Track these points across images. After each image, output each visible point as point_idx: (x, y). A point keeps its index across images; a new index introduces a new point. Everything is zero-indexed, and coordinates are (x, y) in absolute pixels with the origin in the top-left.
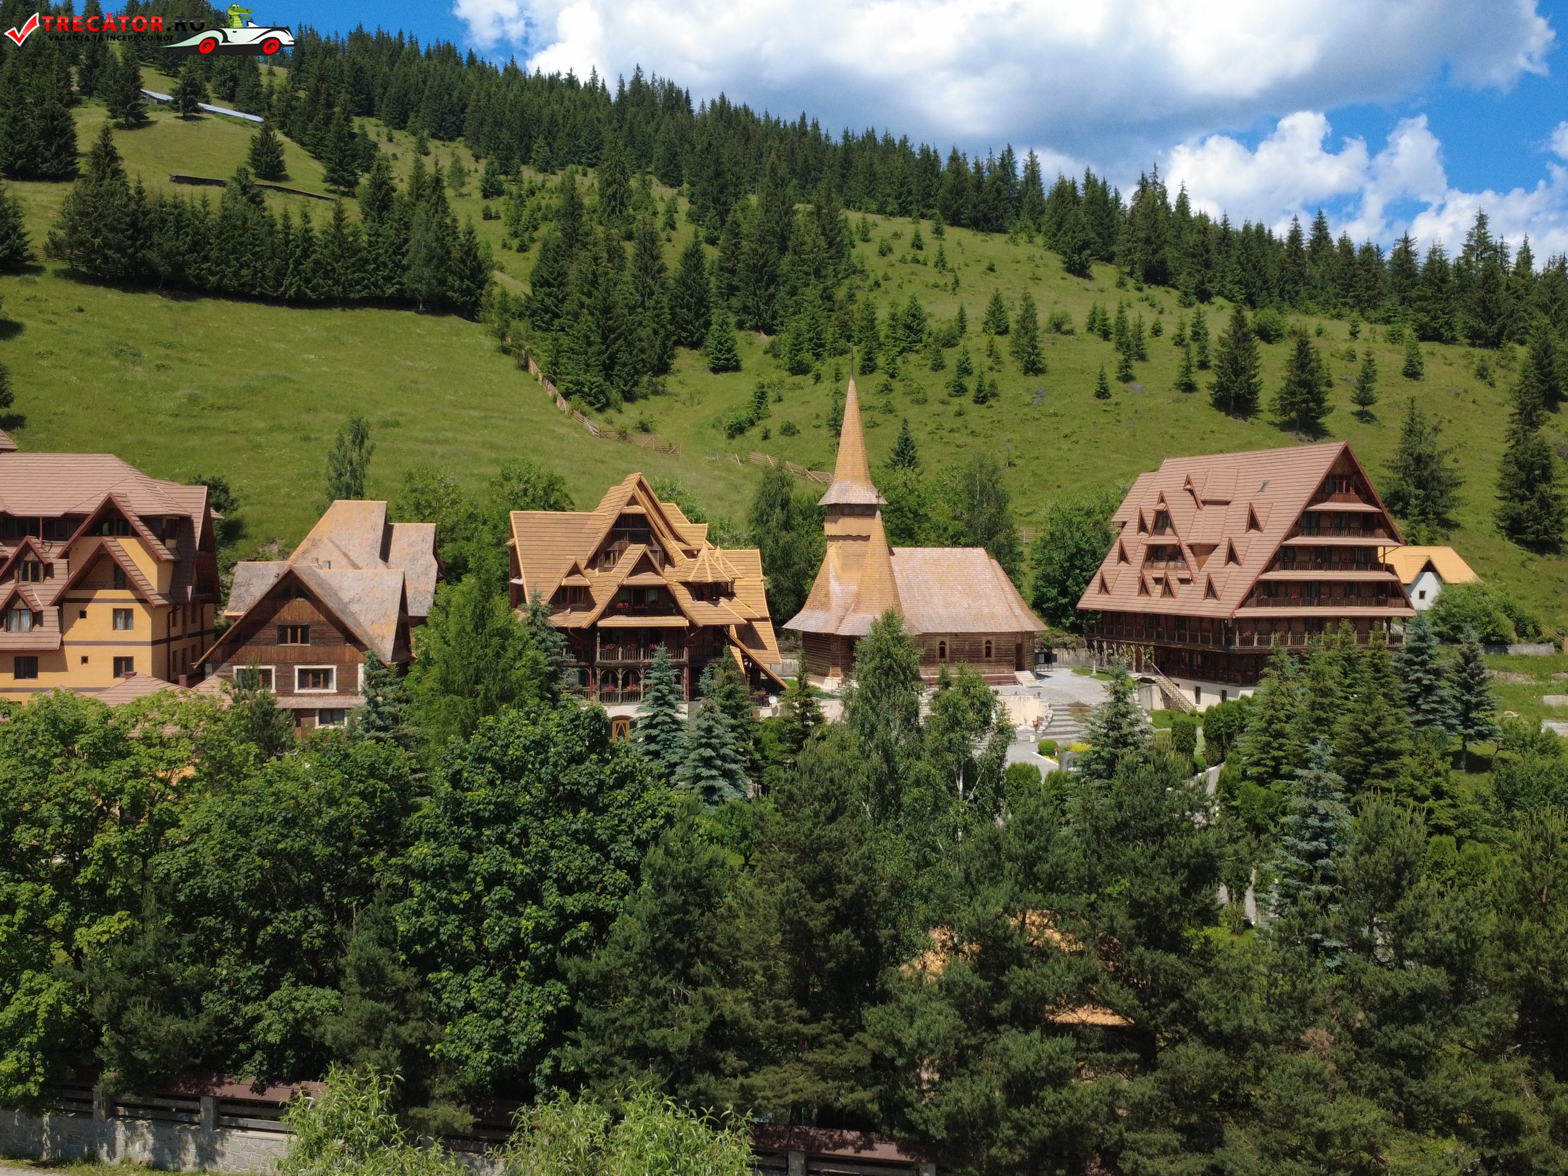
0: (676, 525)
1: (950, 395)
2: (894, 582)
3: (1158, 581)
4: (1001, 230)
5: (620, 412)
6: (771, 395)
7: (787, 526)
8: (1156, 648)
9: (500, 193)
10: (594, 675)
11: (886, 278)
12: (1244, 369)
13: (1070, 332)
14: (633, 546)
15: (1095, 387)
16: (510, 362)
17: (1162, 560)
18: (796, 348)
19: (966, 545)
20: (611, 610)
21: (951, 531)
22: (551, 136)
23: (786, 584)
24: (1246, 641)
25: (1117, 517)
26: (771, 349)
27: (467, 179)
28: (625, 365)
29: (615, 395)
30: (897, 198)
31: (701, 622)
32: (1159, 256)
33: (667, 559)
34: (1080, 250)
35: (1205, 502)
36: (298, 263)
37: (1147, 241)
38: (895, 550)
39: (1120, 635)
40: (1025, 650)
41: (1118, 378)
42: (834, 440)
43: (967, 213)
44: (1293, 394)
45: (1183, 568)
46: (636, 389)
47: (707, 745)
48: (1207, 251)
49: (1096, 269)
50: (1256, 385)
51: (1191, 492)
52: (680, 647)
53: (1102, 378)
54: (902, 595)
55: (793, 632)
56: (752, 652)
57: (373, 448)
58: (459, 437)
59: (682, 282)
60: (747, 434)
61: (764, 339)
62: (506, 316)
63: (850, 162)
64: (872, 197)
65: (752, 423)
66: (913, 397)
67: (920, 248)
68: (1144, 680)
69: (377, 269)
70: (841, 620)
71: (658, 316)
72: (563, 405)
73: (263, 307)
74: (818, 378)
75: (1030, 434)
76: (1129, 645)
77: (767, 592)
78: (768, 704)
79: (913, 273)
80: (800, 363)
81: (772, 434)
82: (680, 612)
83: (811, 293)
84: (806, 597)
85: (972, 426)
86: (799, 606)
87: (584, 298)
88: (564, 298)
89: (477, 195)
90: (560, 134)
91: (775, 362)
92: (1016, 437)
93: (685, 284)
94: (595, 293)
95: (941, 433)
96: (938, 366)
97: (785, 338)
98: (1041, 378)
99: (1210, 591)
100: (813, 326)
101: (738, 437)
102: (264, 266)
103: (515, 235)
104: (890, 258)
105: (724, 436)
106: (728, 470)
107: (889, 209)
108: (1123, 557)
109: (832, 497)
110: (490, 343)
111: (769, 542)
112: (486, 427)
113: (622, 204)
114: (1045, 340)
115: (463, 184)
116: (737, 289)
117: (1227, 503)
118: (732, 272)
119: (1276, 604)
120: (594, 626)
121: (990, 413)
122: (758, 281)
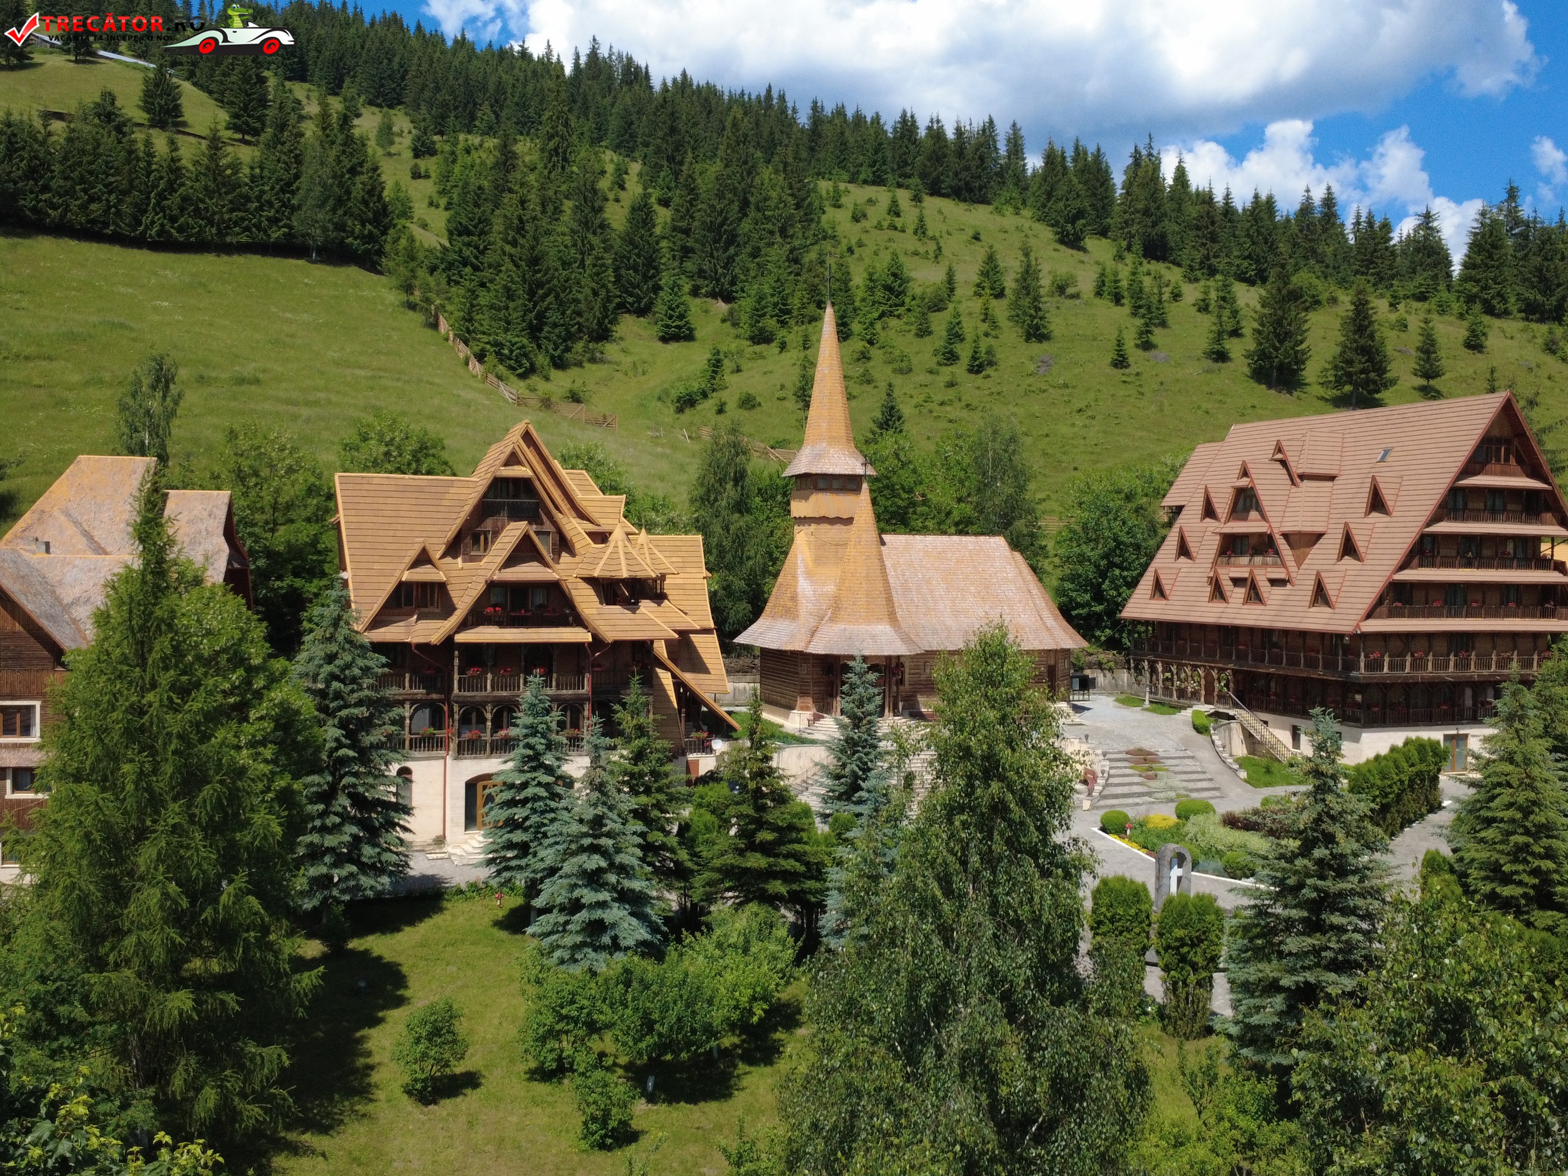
0: (579, 496)
1: (939, 364)
2: (886, 581)
3: (1237, 582)
4: (984, 201)
5: (547, 379)
6: (728, 364)
7: (741, 507)
8: (1235, 672)
9: (432, 152)
10: (451, 714)
11: (860, 244)
12: (1288, 334)
13: (1076, 296)
14: (513, 525)
15: (1110, 356)
16: (418, 318)
17: (1242, 554)
18: (758, 313)
19: (976, 534)
20: (475, 618)
21: (956, 516)
22: (497, 104)
23: (739, 584)
24: (1373, 665)
25: (1171, 500)
26: (731, 319)
27: (397, 139)
28: (555, 325)
29: (541, 359)
30: (872, 165)
31: (610, 635)
32: (1158, 229)
33: (564, 545)
34: (1073, 220)
35: (1302, 477)
36: (161, 197)
37: (1146, 212)
38: (885, 537)
39: (1181, 654)
40: (1059, 673)
41: (1137, 346)
42: (801, 414)
43: (948, 182)
44: (1350, 362)
45: (1275, 565)
46: (568, 355)
47: (594, 849)
48: (1213, 223)
49: (1090, 243)
50: (1303, 352)
51: (1284, 463)
52: (580, 673)
53: (1120, 343)
54: (896, 598)
55: (748, 648)
56: (689, 678)
57: (180, 396)
58: (334, 398)
59: (629, 240)
60: (699, 407)
61: (722, 307)
62: (412, 264)
63: (820, 136)
64: (844, 168)
65: (705, 395)
66: (896, 365)
67: (898, 215)
68: (1217, 715)
69: (260, 209)
70: (813, 633)
71: (597, 274)
72: (476, 367)
73: (117, 249)
74: (783, 346)
75: (1036, 409)
76: (1194, 668)
77: (713, 596)
78: (711, 751)
79: (890, 240)
80: (762, 330)
81: (727, 408)
82: (578, 621)
83: (777, 253)
84: (765, 601)
85: (966, 398)
86: (757, 612)
87: (508, 248)
88: (486, 248)
89: (409, 154)
90: (508, 102)
91: (733, 331)
92: (1020, 411)
93: (631, 242)
94: (521, 241)
95: (929, 406)
96: (924, 332)
97: (746, 304)
98: (1045, 345)
99: (1320, 595)
100: (778, 290)
101: (688, 411)
102: (120, 201)
103: (442, 192)
104: (864, 223)
105: (672, 409)
106: (674, 448)
107: (862, 177)
108: (1184, 550)
109: (802, 464)
110: (394, 297)
111: (717, 529)
112: (372, 389)
113: (565, 159)
114: (1049, 303)
115: (392, 143)
116: (692, 250)
117: (1332, 478)
118: (687, 232)
119: (1413, 615)
120: (449, 639)
121: (987, 384)
122: (715, 241)
